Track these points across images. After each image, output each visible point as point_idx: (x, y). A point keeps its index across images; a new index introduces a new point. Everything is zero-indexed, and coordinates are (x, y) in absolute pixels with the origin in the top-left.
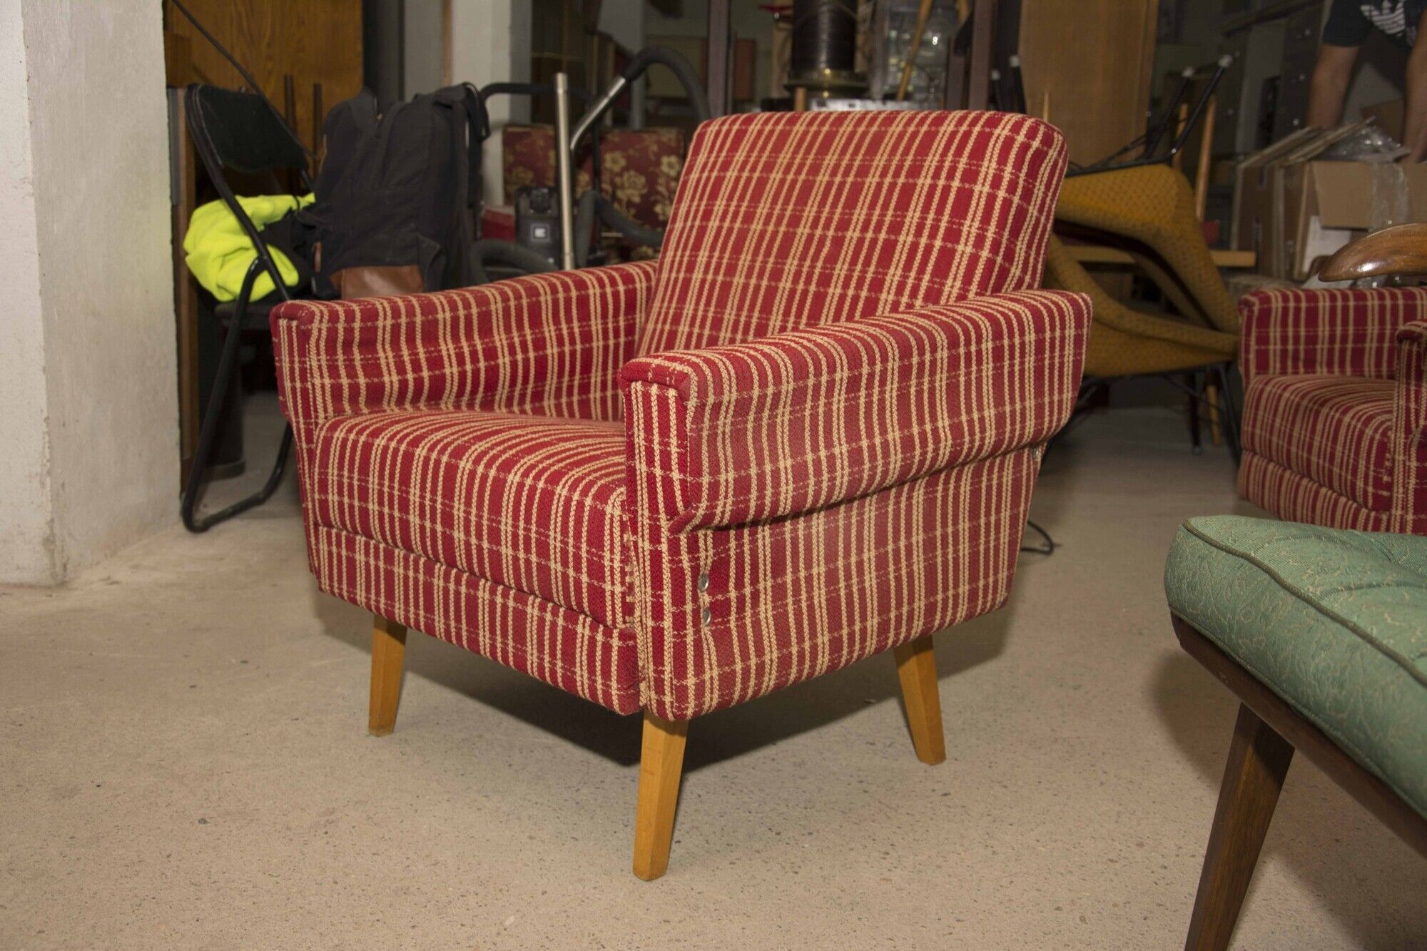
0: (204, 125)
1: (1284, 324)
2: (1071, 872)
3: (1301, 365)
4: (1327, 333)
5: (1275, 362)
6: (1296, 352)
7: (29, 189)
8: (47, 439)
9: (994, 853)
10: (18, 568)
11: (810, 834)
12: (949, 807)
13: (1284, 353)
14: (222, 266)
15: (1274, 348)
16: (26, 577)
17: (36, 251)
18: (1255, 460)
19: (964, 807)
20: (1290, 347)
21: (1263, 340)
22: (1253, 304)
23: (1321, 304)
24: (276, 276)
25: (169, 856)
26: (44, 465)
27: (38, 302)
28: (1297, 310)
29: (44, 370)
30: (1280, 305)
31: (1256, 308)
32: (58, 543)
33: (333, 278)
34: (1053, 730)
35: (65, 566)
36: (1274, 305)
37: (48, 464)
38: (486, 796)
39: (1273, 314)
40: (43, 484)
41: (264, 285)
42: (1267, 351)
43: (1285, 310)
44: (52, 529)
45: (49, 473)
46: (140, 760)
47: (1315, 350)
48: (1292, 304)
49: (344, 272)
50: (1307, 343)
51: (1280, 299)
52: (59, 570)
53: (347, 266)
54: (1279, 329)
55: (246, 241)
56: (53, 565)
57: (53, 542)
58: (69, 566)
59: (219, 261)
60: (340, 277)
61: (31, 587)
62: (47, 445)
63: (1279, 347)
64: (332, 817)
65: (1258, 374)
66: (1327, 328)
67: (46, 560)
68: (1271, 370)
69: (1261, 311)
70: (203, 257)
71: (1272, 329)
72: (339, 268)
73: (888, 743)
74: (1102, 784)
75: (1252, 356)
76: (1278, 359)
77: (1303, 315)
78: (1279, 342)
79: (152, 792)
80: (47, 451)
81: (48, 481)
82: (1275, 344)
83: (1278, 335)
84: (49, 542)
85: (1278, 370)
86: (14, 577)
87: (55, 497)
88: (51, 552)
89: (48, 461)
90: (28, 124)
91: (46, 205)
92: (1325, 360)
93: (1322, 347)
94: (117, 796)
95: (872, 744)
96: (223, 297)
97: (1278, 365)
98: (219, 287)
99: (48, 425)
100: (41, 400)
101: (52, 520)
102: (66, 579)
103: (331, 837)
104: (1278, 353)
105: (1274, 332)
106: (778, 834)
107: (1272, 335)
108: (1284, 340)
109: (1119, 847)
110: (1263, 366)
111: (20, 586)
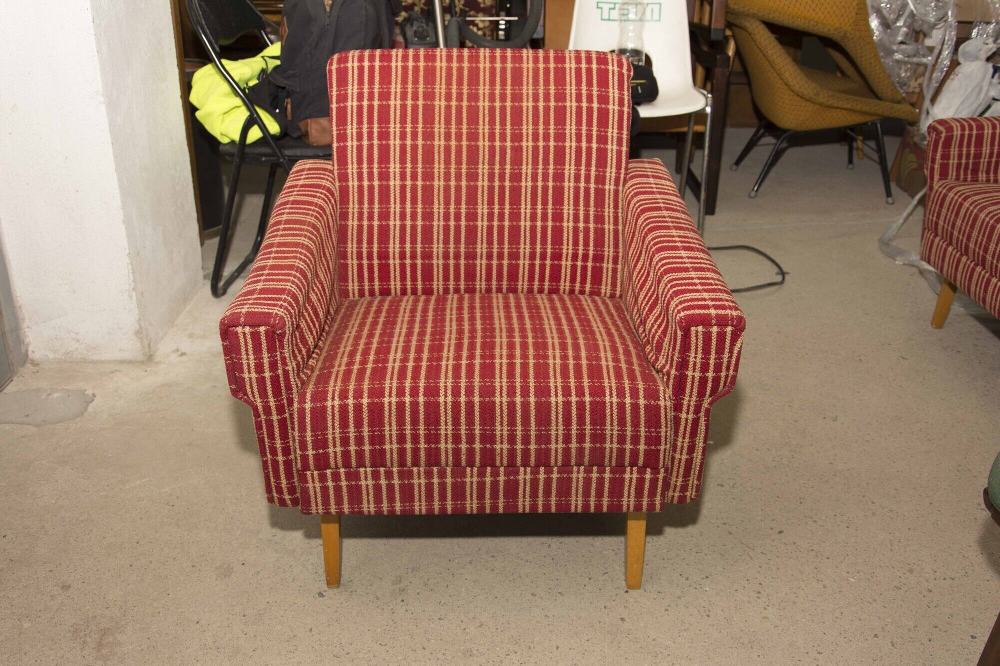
0: (204, 23)
1: (961, 146)
2: (875, 600)
3: (969, 172)
4: (988, 151)
5: (952, 172)
6: (967, 164)
7: (102, 99)
8: (130, 268)
9: (824, 586)
10: (120, 350)
11: (707, 577)
12: (785, 544)
13: (959, 165)
14: (223, 120)
15: (953, 162)
16: (127, 356)
17: (110, 142)
18: (937, 240)
19: (795, 543)
20: (964, 161)
21: (946, 156)
22: (941, 132)
23: (986, 132)
24: (263, 128)
25: (311, 630)
26: (130, 284)
27: (114, 177)
28: (970, 136)
29: (123, 221)
30: (959, 133)
31: (943, 135)
32: (144, 332)
33: (301, 125)
34: (831, 463)
35: (149, 345)
36: (955, 133)
37: (133, 284)
38: (493, 557)
39: (954, 139)
40: (131, 297)
41: (255, 134)
42: (948, 164)
43: (962, 136)
44: (140, 325)
45: (134, 289)
46: (261, 536)
47: (979, 163)
48: (967, 132)
49: (309, 121)
50: (974, 158)
51: (959, 129)
52: (147, 349)
53: (310, 117)
54: (957, 149)
55: (238, 101)
56: (144, 347)
57: (141, 333)
58: (151, 344)
59: (221, 117)
60: (307, 124)
61: (131, 362)
62: (131, 271)
63: (956, 161)
64: (402, 585)
65: (940, 179)
66: (989, 148)
67: (139, 345)
68: (950, 177)
69: (945, 137)
70: (209, 115)
71: (952, 149)
72: (306, 118)
73: (731, 485)
74: (874, 514)
75: (937, 166)
76: (955, 169)
77: (974, 139)
78: (956, 158)
79: (279, 568)
80: (131, 275)
81: (134, 294)
82: (954, 159)
83: (956, 153)
84: (139, 333)
85: (954, 177)
86: (119, 356)
87: (139, 305)
88: (141, 339)
89: (133, 281)
90: (96, 53)
91: (112, 106)
92: (985, 169)
93: (984, 160)
94: (258, 573)
95: (722, 486)
96: (225, 140)
97: (954, 174)
98: (222, 134)
99: (130, 258)
100: (124, 242)
101: (140, 319)
102: (152, 353)
103: (407, 605)
104: (955, 166)
105: (954, 151)
106: (687, 579)
107: (952, 153)
108: (960, 157)
109: (899, 574)
110: (944, 174)
111: (123, 362)
